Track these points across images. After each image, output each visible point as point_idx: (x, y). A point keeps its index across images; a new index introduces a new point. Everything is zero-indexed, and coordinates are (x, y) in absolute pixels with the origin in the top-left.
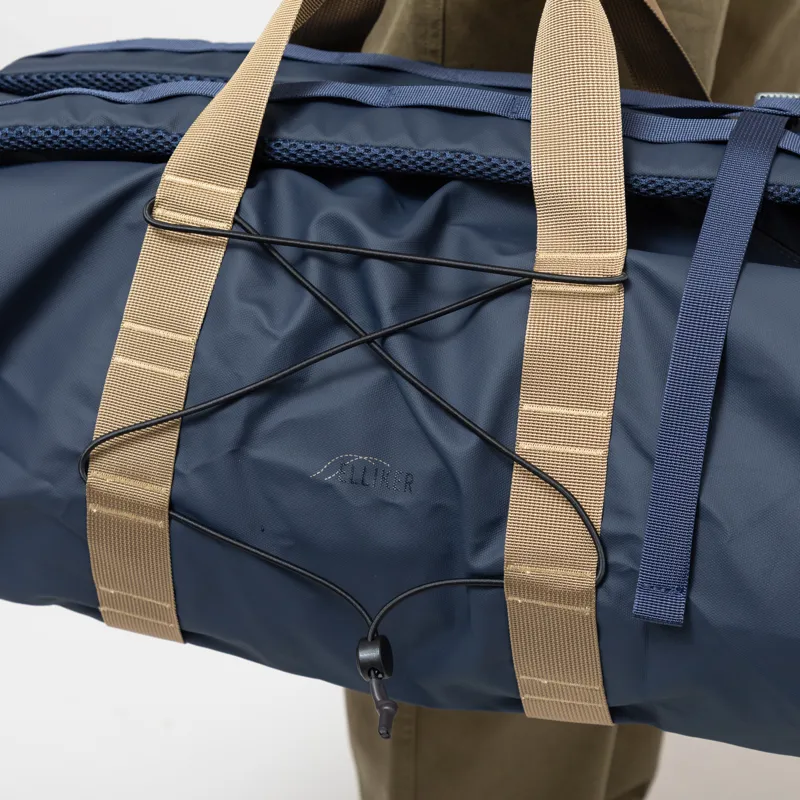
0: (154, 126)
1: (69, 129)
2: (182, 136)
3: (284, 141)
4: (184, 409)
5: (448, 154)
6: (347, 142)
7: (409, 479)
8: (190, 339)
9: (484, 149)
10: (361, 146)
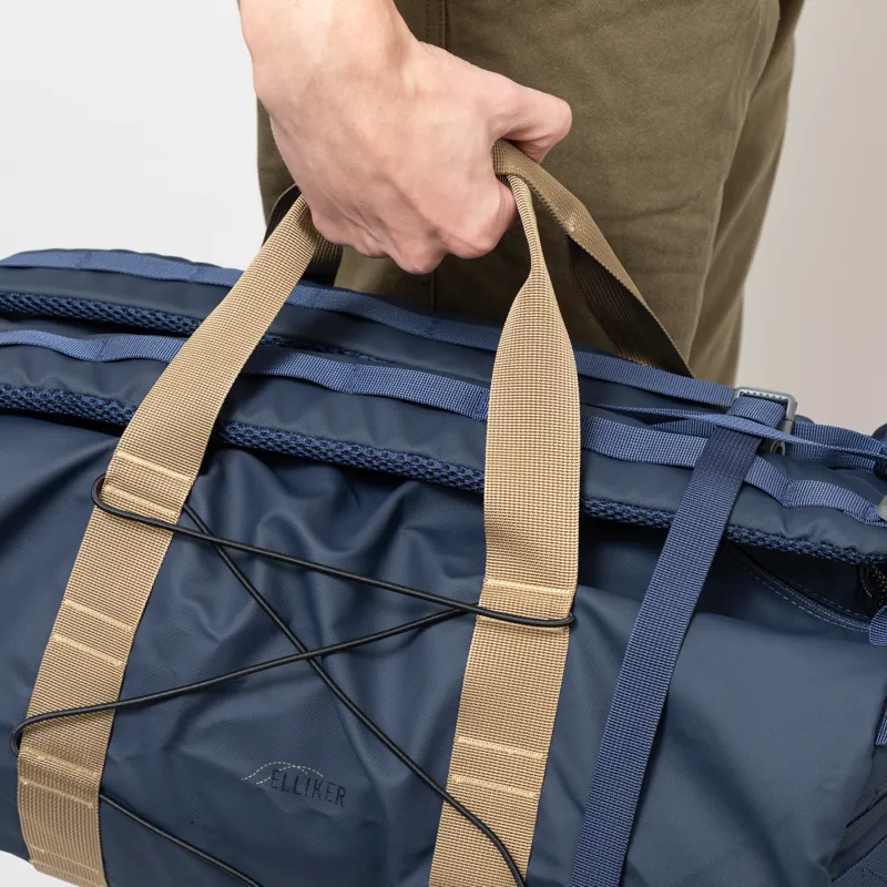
0: (108, 396)
1: (22, 389)
2: (136, 408)
3: (240, 425)
4: (119, 701)
5: (405, 456)
6: (304, 432)
7: (342, 792)
8: (129, 628)
9: (442, 455)
10: (318, 439)
